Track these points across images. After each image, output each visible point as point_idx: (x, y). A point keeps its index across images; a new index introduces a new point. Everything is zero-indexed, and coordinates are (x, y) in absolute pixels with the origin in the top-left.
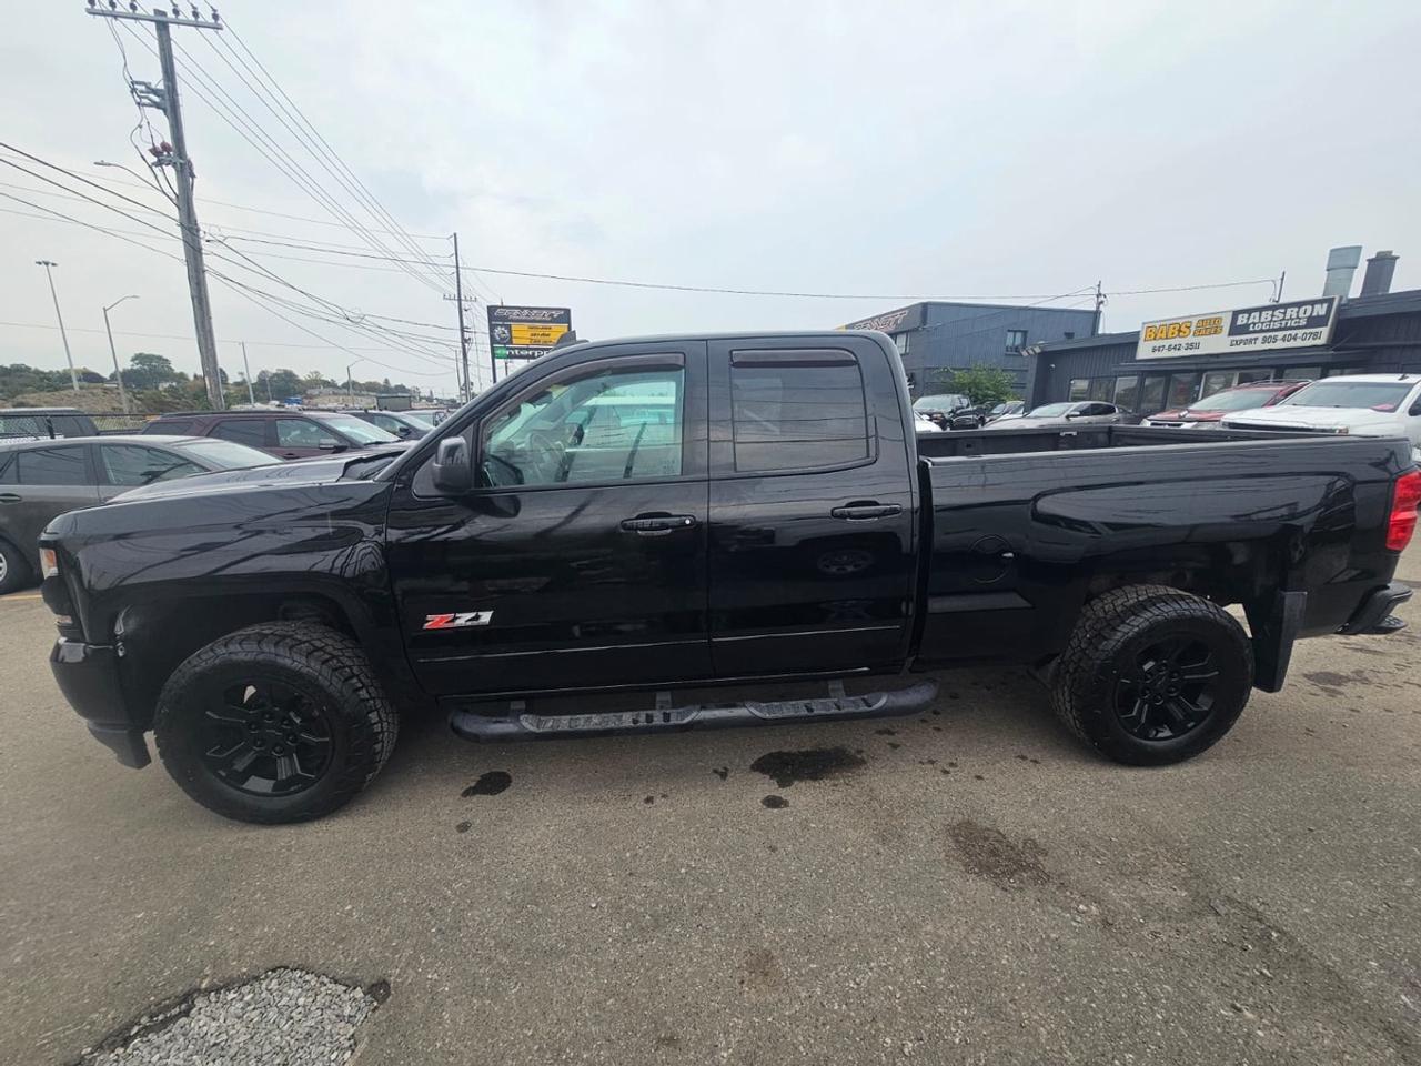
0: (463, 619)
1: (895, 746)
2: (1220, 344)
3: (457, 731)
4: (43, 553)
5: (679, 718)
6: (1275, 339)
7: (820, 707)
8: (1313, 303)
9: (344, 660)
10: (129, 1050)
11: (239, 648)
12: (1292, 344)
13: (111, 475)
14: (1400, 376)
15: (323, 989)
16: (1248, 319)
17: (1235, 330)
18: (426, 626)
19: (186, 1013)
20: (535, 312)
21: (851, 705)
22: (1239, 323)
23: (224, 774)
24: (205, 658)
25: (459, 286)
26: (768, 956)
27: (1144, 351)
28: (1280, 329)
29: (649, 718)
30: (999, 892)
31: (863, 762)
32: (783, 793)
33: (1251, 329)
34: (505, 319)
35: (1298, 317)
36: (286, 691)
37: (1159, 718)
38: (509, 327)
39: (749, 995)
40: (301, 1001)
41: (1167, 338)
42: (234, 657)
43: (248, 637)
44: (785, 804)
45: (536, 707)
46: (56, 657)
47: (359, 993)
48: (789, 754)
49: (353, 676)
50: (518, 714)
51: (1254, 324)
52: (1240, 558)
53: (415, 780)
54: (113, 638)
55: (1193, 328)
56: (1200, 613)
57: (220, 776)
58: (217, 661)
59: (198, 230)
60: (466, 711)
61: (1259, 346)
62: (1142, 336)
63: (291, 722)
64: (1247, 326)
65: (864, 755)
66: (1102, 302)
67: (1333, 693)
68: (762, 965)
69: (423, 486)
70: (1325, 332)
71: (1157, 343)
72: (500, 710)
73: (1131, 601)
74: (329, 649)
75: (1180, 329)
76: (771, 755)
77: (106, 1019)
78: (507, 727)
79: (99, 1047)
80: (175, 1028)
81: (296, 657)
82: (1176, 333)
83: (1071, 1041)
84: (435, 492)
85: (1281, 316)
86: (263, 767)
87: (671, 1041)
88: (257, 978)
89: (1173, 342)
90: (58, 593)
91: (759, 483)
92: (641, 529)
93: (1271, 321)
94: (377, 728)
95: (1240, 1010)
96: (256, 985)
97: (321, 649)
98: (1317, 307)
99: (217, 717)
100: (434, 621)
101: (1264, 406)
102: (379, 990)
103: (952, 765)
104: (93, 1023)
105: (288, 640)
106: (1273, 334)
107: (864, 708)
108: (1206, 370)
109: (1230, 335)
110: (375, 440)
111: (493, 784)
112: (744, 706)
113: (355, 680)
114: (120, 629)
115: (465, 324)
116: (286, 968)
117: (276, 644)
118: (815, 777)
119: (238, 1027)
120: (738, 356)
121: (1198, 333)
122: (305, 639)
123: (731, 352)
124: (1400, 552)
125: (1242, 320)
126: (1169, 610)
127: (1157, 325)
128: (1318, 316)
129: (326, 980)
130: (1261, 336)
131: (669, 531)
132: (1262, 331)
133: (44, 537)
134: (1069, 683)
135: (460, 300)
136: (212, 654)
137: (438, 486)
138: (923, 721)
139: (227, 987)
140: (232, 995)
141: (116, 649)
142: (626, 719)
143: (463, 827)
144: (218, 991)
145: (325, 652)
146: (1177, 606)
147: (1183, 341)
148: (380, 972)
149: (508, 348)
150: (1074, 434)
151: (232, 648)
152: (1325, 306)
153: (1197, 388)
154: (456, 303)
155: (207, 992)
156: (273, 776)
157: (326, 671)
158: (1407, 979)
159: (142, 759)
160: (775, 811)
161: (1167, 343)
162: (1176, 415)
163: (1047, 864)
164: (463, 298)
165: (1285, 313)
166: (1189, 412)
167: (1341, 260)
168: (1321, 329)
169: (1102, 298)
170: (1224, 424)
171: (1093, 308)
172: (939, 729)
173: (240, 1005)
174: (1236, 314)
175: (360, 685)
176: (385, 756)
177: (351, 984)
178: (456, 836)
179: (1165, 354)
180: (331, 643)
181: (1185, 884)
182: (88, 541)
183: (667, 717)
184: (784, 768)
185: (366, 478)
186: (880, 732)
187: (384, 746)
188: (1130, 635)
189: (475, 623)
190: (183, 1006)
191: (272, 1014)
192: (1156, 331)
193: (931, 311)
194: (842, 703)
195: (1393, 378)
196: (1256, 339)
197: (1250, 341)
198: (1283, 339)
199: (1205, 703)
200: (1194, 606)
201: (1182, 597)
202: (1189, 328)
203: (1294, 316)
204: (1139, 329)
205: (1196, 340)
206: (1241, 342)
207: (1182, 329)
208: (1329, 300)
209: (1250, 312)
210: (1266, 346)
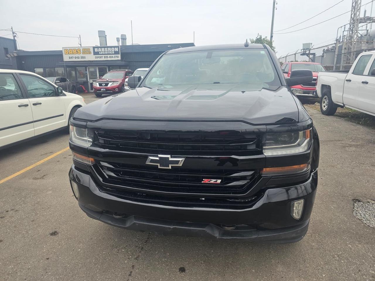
2: (91, 57)
6: (107, 57)
8: (114, 47)
12: (112, 59)
16: (98, 50)
17: (95, 53)
22: (96, 51)
27: (66, 58)
28: (108, 54)
33: (100, 53)
35: (111, 51)
41: (73, 54)
55: (82, 51)
61: (103, 59)
62: (64, 52)
64: (98, 52)
70: (119, 55)
71: (71, 56)
75: (77, 51)
82: (76, 53)
85: (107, 50)
89: (77, 55)
93: (105, 51)
106: (106, 55)
108: (87, 66)
121: (84, 53)
125: (96, 50)
127: (68, 49)
128: (117, 51)
130: (103, 56)
147: (80, 55)
153: (86, 73)
161: (74, 56)
174: (94, 48)
179: (74, 60)
192: (70, 51)
197: (101, 57)
198: (110, 57)
202: (80, 51)
203: (110, 51)
204: (62, 50)
205: (84, 55)
206: (98, 57)
207: (78, 51)
208: (118, 47)
209: (98, 47)
210: (106, 59)
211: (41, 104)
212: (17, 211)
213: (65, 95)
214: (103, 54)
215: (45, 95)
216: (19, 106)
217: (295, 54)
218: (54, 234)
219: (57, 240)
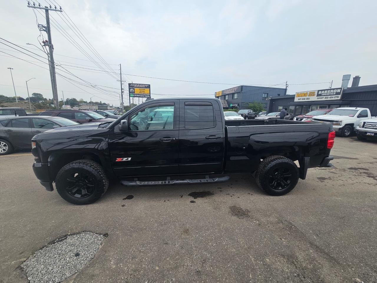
0: (125, 159)
1: (221, 191)
2: (314, 98)
3: (122, 184)
4: (33, 143)
5: (172, 182)
6: (328, 98)
7: (203, 181)
8: (337, 89)
9: (98, 168)
10: (55, 245)
11: (75, 165)
12: (332, 99)
13: (35, 126)
14: (355, 108)
15: (94, 235)
16: (321, 92)
17: (318, 95)
18: (117, 161)
19: (66, 239)
20: (141, 85)
21: (210, 180)
22: (319, 93)
23: (70, 193)
24: (67, 167)
25: (121, 78)
26: (188, 230)
27: (296, 100)
28: (329, 95)
29: (165, 182)
30: (238, 219)
31: (214, 194)
32: (195, 200)
34: (133, 87)
36: (84, 175)
37: (279, 185)
38: (134, 89)
39: (183, 236)
40: (90, 237)
41: (302, 96)
42: (74, 167)
43: (77, 162)
44: (195, 202)
45: (140, 180)
46: (34, 166)
47: (102, 236)
48: (197, 192)
49: (100, 172)
50: (136, 181)
51: (323, 94)
52: (297, 150)
53: (112, 197)
54: (48, 162)
55: (308, 94)
56: (287, 162)
57: (69, 193)
58: (70, 167)
59: (54, 63)
60: (124, 180)
61: (324, 99)
62: (296, 96)
63: (85, 182)
64: (321, 94)
65: (214, 193)
66: (287, 87)
67: (322, 182)
68: (186, 231)
69: (117, 130)
70: (340, 96)
71: (300, 98)
72: (132, 180)
73: (272, 159)
74: (94, 165)
76: (193, 192)
77: (50, 239)
78: (133, 184)
79: (49, 244)
80: (64, 241)
81: (88, 167)
82: (304, 95)
83: (247, 243)
84: (119, 131)
85: (329, 92)
86: (79, 192)
87: (167, 243)
88: (80, 233)
89: (304, 97)
90: (36, 152)
91: (190, 131)
92: (164, 140)
93: (327, 93)
94: (105, 183)
95: (281, 239)
96: (80, 234)
97: (93, 165)
98: (338, 90)
99: (69, 180)
100: (118, 160)
101: (324, 114)
102: (106, 235)
103: (233, 195)
104: (47, 240)
105: (86, 163)
106: (327, 96)
107: (213, 181)
108: (311, 105)
109: (317, 96)
110: (99, 118)
111: (130, 197)
112: (186, 180)
113: (100, 173)
114: (49, 160)
115: (122, 88)
116: (86, 231)
117: (83, 164)
118: (202, 197)
119: (77, 241)
120: (186, 103)
121: (309, 95)
122: (89, 163)
123: (185, 102)
124: (330, 149)
125: (320, 93)
126: (280, 161)
127: (299, 93)
128: (338, 92)
129: (95, 234)
130: (324, 97)
131: (170, 141)
132: (325, 96)
133: (32, 139)
134: (259, 177)
135: (121, 81)
136: (69, 166)
137: (120, 130)
138: (228, 186)
139: (74, 234)
140: (75, 236)
141: (48, 164)
142: (160, 183)
143: (123, 206)
144: (72, 235)
145: (94, 166)
146: (282, 160)
147: (306, 98)
148: (107, 232)
149: (134, 94)
150: (268, 121)
151: (73, 165)
152: (340, 90)
153: (309, 109)
154: (120, 82)
155: (70, 235)
156: (81, 194)
157: (94, 170)
158: (317, 234)
159: (52, 189)
160: (193, 203)
161: (302, 98)
162: (302, 116)
163: (250, 214)
164: (122, 81)
165: (330, 91)
166: (306, 115)
167: (346, 78)
168: (338, 96)
169: (287, 86)
170: (313, 119)
171: (285, 88)
172: (231, 188)
173: (77, 238)
174: (319, 91)
175: (101, 174)
176: (106, 190)
177: (100, 234)
178: (121, 207)
179: (301, 101)
180: (95, 164)
181: (278, 218)
182: (42, 141)
183: (169, 182)
184: (195, 195)
185: (103, 128)
186: (218, 188)
187: (106, 188)
188: (271, 166)
189: (127, 160)
190: (65, 238)
191: (84, 239)
192: (299, 95)
193: (243, 88)
194: (208, 180)
195: (354, 108)
196: (323, 97)
198: (330, 98)
199: (289, 182)
200: (285, 160)
201: (283, 158)
202: (307, 94)
203: (332, 92)
204: (295, 94)
205: (309, 97)
206: (319, 98)
207: (306, 94)
208: (341, 88)
209: (321, 90)
210: (326, 99)
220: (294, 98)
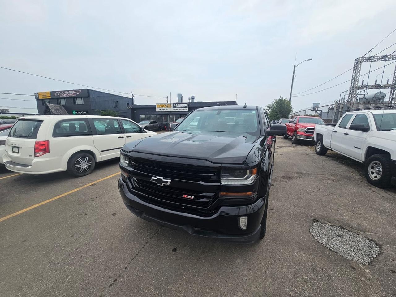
2: (172, 110)
6: (180, 109)
8: (185, 103)
12: (183, 111)
17: (174, 107)
27: (158, 110)
33: (176, 107)
35: (183, 106)
62: (157, 106)
70: (187, 109)
71: (160, 108)
75: (164, 106)
85: (181, 105)
89: (163, 108)
93: (179, 106)
108: (169, 115)
121: (167, 107)
127: (159, 104)
128: (186, 106)
147: (165, 108)
153: (168, 118)
161: (162, 108)
174: (173, 104)
179: (162, 111)
192: (159, 106)
198: (182, 109)
204: (155, 105)
205: (167, 108)
206: (175, 110)
208: (187, 103)
209: (175, 104)
210: (179, 111)
211: (131, 137)
212: (101, 198)
213: (146, 132)
214: (178, 108)
215: (135, 132)
216: (119, 138)
217: (305, 110)
218: (114, 214)
219: (114, 219)
220: (155, 108)
